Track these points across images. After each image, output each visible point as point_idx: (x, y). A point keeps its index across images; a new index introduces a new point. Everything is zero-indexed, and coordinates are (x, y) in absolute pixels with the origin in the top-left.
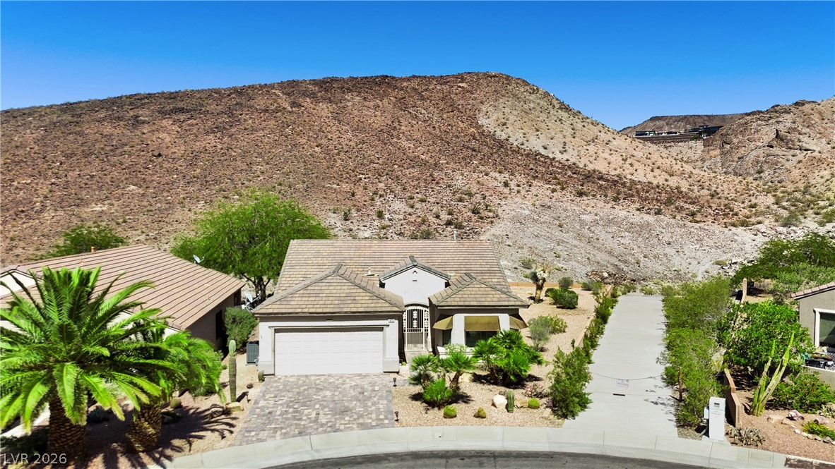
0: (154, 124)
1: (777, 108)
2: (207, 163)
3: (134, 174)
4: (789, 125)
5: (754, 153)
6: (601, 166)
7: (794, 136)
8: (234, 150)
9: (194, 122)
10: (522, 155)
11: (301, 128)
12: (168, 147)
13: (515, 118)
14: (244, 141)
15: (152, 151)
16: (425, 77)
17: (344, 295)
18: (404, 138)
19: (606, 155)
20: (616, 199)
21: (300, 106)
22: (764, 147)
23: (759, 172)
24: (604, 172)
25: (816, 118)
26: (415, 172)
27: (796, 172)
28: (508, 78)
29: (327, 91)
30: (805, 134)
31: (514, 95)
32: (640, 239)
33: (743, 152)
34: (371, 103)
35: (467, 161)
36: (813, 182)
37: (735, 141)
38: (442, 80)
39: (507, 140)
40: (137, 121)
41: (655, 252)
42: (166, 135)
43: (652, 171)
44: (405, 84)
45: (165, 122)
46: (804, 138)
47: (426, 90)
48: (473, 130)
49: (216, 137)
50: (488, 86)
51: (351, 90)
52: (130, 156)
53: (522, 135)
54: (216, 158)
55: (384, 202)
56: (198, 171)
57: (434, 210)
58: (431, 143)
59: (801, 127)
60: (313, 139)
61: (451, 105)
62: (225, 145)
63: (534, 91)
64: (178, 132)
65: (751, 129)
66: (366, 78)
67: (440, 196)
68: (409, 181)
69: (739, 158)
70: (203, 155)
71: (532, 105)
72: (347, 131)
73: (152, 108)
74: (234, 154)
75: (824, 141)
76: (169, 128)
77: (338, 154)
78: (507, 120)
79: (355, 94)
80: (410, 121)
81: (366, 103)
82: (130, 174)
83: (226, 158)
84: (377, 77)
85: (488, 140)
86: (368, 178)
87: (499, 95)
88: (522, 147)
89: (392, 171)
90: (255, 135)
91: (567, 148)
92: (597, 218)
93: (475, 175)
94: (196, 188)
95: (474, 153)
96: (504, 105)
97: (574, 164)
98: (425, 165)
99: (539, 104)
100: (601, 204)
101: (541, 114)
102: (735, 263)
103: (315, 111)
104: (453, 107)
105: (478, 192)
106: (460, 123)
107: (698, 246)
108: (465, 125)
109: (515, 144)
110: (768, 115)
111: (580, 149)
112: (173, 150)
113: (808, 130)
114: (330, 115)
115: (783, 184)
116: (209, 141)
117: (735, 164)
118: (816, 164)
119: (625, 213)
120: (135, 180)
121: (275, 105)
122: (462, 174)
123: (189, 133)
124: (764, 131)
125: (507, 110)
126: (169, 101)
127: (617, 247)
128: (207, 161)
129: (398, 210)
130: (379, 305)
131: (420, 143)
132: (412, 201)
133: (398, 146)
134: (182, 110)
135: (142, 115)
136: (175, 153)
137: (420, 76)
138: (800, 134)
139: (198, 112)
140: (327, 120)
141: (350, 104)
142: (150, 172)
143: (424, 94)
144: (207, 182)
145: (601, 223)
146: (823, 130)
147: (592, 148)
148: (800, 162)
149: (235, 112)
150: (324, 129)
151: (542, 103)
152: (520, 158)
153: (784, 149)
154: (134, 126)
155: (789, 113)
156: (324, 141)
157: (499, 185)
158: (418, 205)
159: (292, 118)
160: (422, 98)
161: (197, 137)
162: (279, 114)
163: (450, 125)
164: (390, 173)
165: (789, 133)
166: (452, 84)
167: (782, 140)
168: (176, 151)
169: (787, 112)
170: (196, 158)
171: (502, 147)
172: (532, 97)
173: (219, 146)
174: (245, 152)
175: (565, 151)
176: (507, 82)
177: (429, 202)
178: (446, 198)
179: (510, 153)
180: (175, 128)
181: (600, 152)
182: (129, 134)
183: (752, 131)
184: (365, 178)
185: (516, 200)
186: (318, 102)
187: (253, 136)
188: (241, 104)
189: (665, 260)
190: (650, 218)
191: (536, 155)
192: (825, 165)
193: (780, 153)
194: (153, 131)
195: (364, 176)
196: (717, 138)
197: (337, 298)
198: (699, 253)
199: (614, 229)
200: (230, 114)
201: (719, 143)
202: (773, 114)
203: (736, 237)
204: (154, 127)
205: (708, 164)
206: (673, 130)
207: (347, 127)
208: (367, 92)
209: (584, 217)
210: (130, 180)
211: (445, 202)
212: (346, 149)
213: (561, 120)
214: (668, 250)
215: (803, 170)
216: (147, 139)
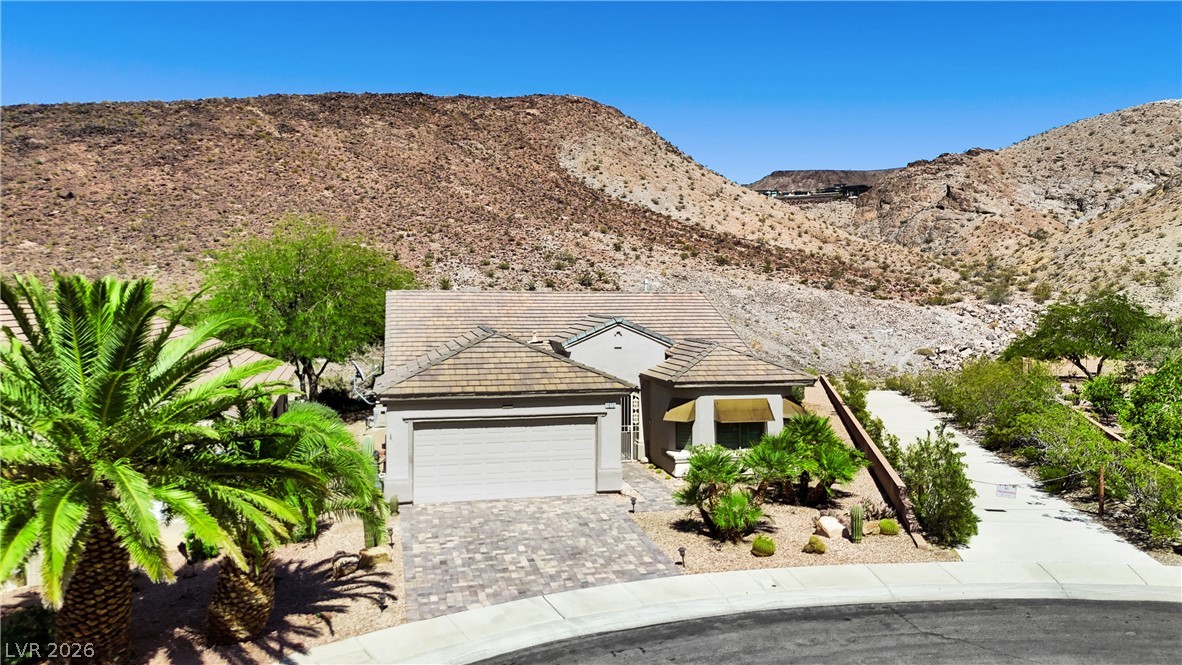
0: (55, 149)
1: (946, 158)
2: (152, 209)
3: (29, 223)
4: (962, 180)
5: (920, 216)
6: (732, 228)
7: (969, 194)
8: (196, 191)
9: (124, 148)
10: (627, 211)
11: (298, 163)
12: (83, 185)
13: (611, 160)
14: (210, 178)
15: (57, 189)
16: (478, 98)
17: (525, 365)
18: (457, 182)
19: (737, 213)
20: (767, 270)
21: (293, 131)
22: (932, 208)
23: (928, 241)
24: (739, 235)
25: (994, 171)
26: (482, 228)
27: (973, 242)
28: (595, 105)
29: (332, 111)
30: (982, 192)
31: (607, 129)
32: (813, 322)
33: (906, 215)
34: (402, 131)
35: (553, 216)
36: (996, 254)
37: (896, 199)
38: (502, 103)
39: (603, 190)
40: (27, 145)
41: (836, 338)
42: (79, 164)
43: (800, 236)
44: (449, 106)
45: (73, 148)
46: (981, 197)
47: (481, 116)
48: (554, 174)
49: (163, 171)
50: (569, 115)
51: (369, 111)
52: (19, 196)
53: (623, 185)
54: (167, 201)
55: (445, 268)
56: (139, 221)
57: (524, 279)
58: (497, 189)
59: (976, 183)
60: (318, 179)
61: (519, 139)
62: (180, 184)
63: (633, 125)
64: (97, 162)
65: (916, 184)
66: (390, 95)
67: (526, 261)
68: (477, 241)
69: (902, 223)
70: (143, 196)
71: (632, 144)
72: (370, 169)
73: (50, 126)
74: (195, 197)
75: (1005, 201)
76: (83, 156)
77: (361, 201)
78: (600, 162)
79: (376, 117)
80: (463, 158)
81: (395, 131)
82: (22, 223)
83: (183, 202)
84: (406, 95)
85: (577, 189)
86: (413, 235)
87: (585, 128)
88: (624, 200)
89: (448, 227)
90: (226, 171)
91: (685, 203)
92: (751, 292)
93: (570, 235)
94: (138, 245)
95: (560, 205)
96: (594, 142)
97: (697, 225)
98: (494, 219)
99: (640, 142)
100: (751, 275)
101: (645, 156)
102: (944, 352)
103: (317, 139)
104: (522, 143)
105: (580, 256)
106: (534, 164)
107: (891, 330)
108: (542, 167)
109: (614, 196)
110: (936, 167)
111: (702, 204)
112: (94, 189)
113: (985, 187)
114: (341, 145)
115: (959, 256)
116: (153, 177)
117: (897, 230)
118: (998, 231)
119: (788, 287)
120: (33, 232)
121: (254, 128)
122: (552, 233)
123: (116, 164)
124: (931, 188)
125: (598, 149)
126: (78, 116)
127: (784, 332)
128: (152, 206)
129: (470, 280)
130: (590, 380)
131: (482, 190)
132: (488, 268)
133: (450, 192)
134: (101, 131)
135: (34, 136)
136: (96, 193)
137: (469, 97)
138: (976, 192)
139: (128, 133)
140: (337, 153)
141: (370, 130)
142: (57, 221)
143: (477, 121)
144: (155, 237)
145: (757, 299)
146: (1003, 188)
147: (717, 203)
148: (977, 228)
149: (190, 136)
150: (333, 164)
151: (644, 141)
152: (624, 214)
153: (957, 211)
154: (22, 152)
155: (961, 164)
156: (336, 182)
157: (608, 248)
158: (498, 273)
159: (284, 148)
160: (476, 128)
161: (131, 170)
162: (261, 141)
163: (520, 166)
164: (444, 229)
165: (962, 190)
166: (517, 110)
167: (955, 199)
168: (98, 190)
169: (959, 163)
170: (133, 201)
171: (597, 199)
172: (631, 133)
173: (170, 185)
174: (213, 195)
175: (683, 207)
176: (596, 110)
177: (513, 269)
178: (537, 264)
179: (610, 207)
180: (93, 156)
181: (729, 209)
182: (16, 164)
183: (917, 187)
184: (408, 236)
185: (638, 268)
186: (320, 126)
187: (223, 172)
188: (199, 125)
189: (850, 349)
190: (822, 294)
191: (645, 212)
192: (1009, 233)
193: (953, 216)
194: (56, 160)
195: (406, 233)
196: (874, 196)
197: (515, 371)
198: (894, 340)
199: (776, 308)
200: (182, 139)
201: (876, 202)
202: (942, 166)
203: (937, 318)
204: (56, 155)
205: (863, 230)
206: (802, 190)
207: (370, 163)
208: (393, 116)
209: (733, 292)
210: (23, 233)
211: (536, 270)
212: (371, 193)
213: (671, 165)
214: (853, 336)
215: (982, 238)
216: (46, 172)
